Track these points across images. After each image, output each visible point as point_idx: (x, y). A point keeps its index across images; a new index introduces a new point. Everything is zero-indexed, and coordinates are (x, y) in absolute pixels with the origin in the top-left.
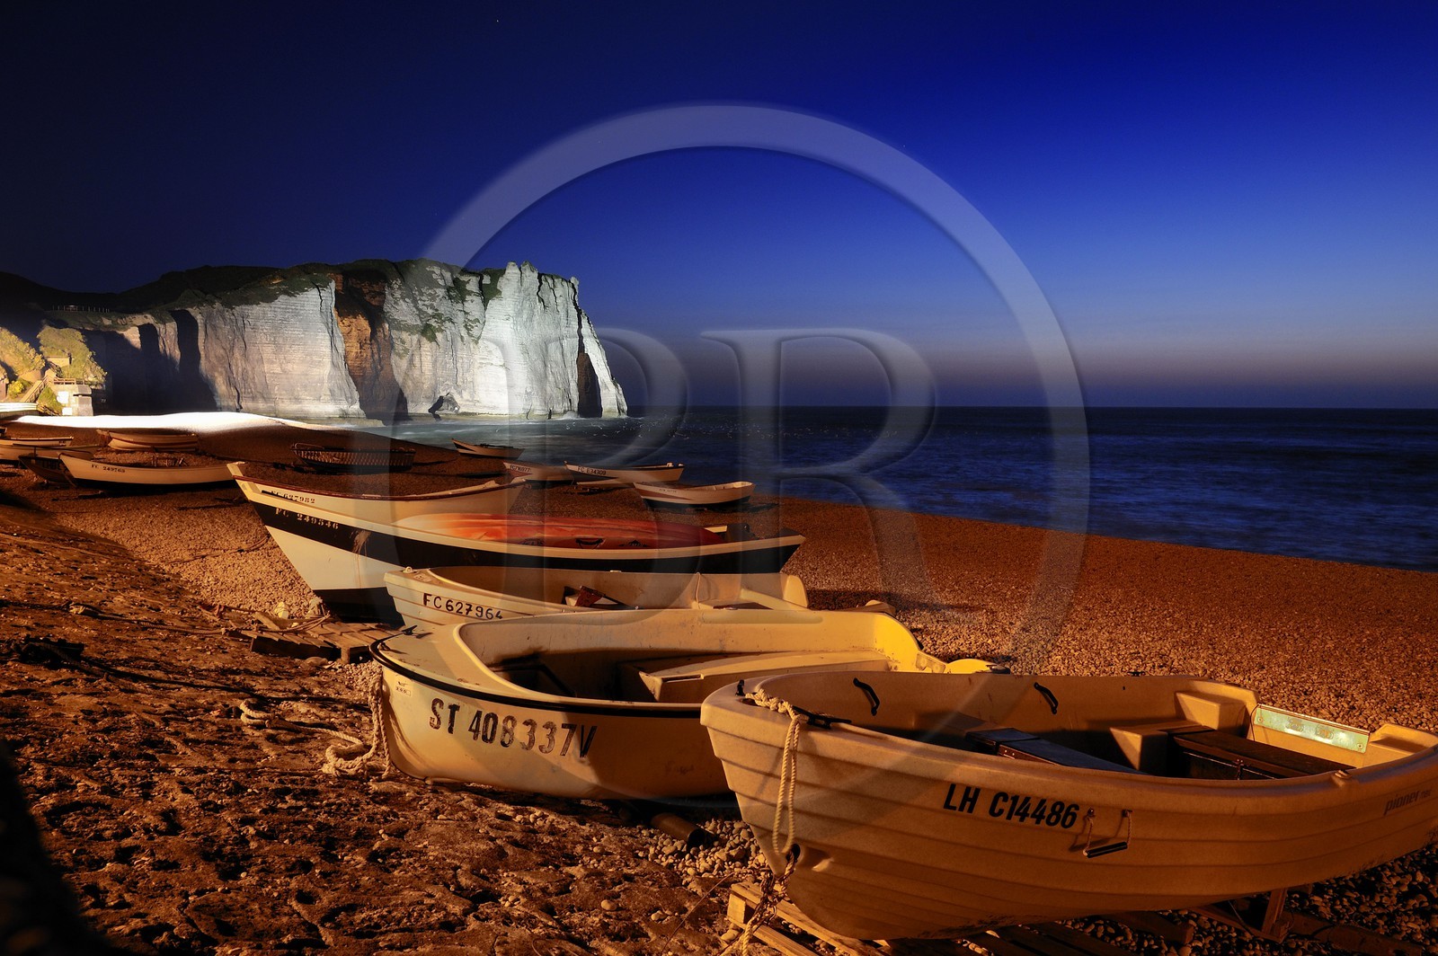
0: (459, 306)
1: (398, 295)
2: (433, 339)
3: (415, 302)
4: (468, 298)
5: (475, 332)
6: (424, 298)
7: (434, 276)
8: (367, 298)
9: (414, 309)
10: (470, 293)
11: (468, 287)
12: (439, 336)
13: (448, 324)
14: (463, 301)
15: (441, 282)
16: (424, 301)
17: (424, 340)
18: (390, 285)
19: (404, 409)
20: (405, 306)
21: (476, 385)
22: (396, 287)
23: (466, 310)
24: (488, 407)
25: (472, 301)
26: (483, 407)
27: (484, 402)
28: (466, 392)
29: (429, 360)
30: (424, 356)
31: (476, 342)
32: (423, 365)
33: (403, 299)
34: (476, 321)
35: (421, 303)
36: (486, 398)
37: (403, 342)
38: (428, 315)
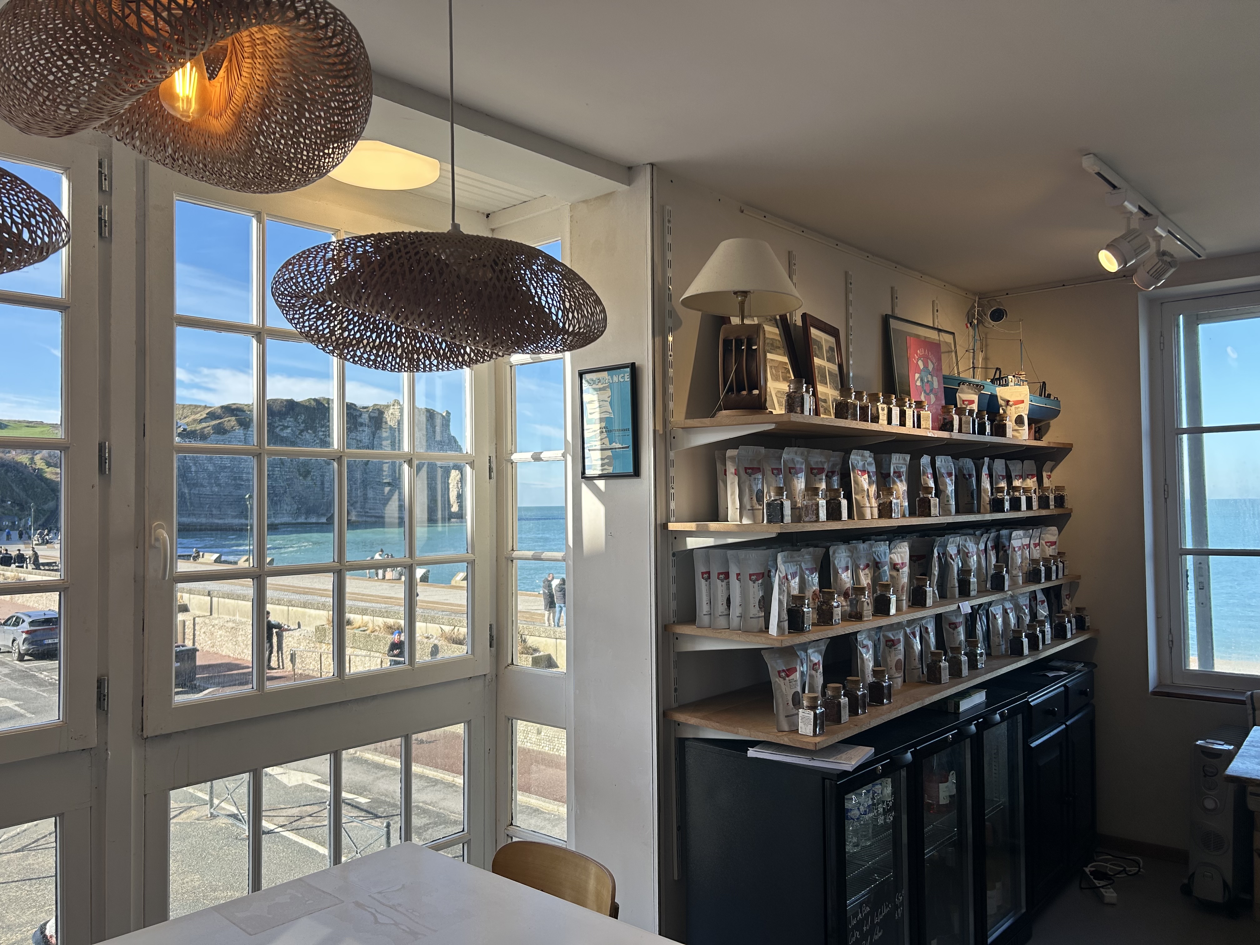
0: (352, 436)
3: (316, 433)
4: (360, 428)
6: (323, 430)
8: (277, 430)
9: (315, 438)
10: (362, 424)
14: (356, 430)
18: (296, 420)
19: (306, 519)
20: (308, 436)
21: (366, 498)
22: (300, 421)
23: (358, 438)
24: (376, 517)
25: (363, 431)
26: (371, 516)
27: (372, 512)
28: (357, 505)
29: (327, 479)
30: (323, 476)
31: (366, 464)
32: (323, 483)
33: (306, 430)
34: (366, 447)
35: (321, 433)
36: (373, 509)
37: (306, 465)
38: (326, 443)
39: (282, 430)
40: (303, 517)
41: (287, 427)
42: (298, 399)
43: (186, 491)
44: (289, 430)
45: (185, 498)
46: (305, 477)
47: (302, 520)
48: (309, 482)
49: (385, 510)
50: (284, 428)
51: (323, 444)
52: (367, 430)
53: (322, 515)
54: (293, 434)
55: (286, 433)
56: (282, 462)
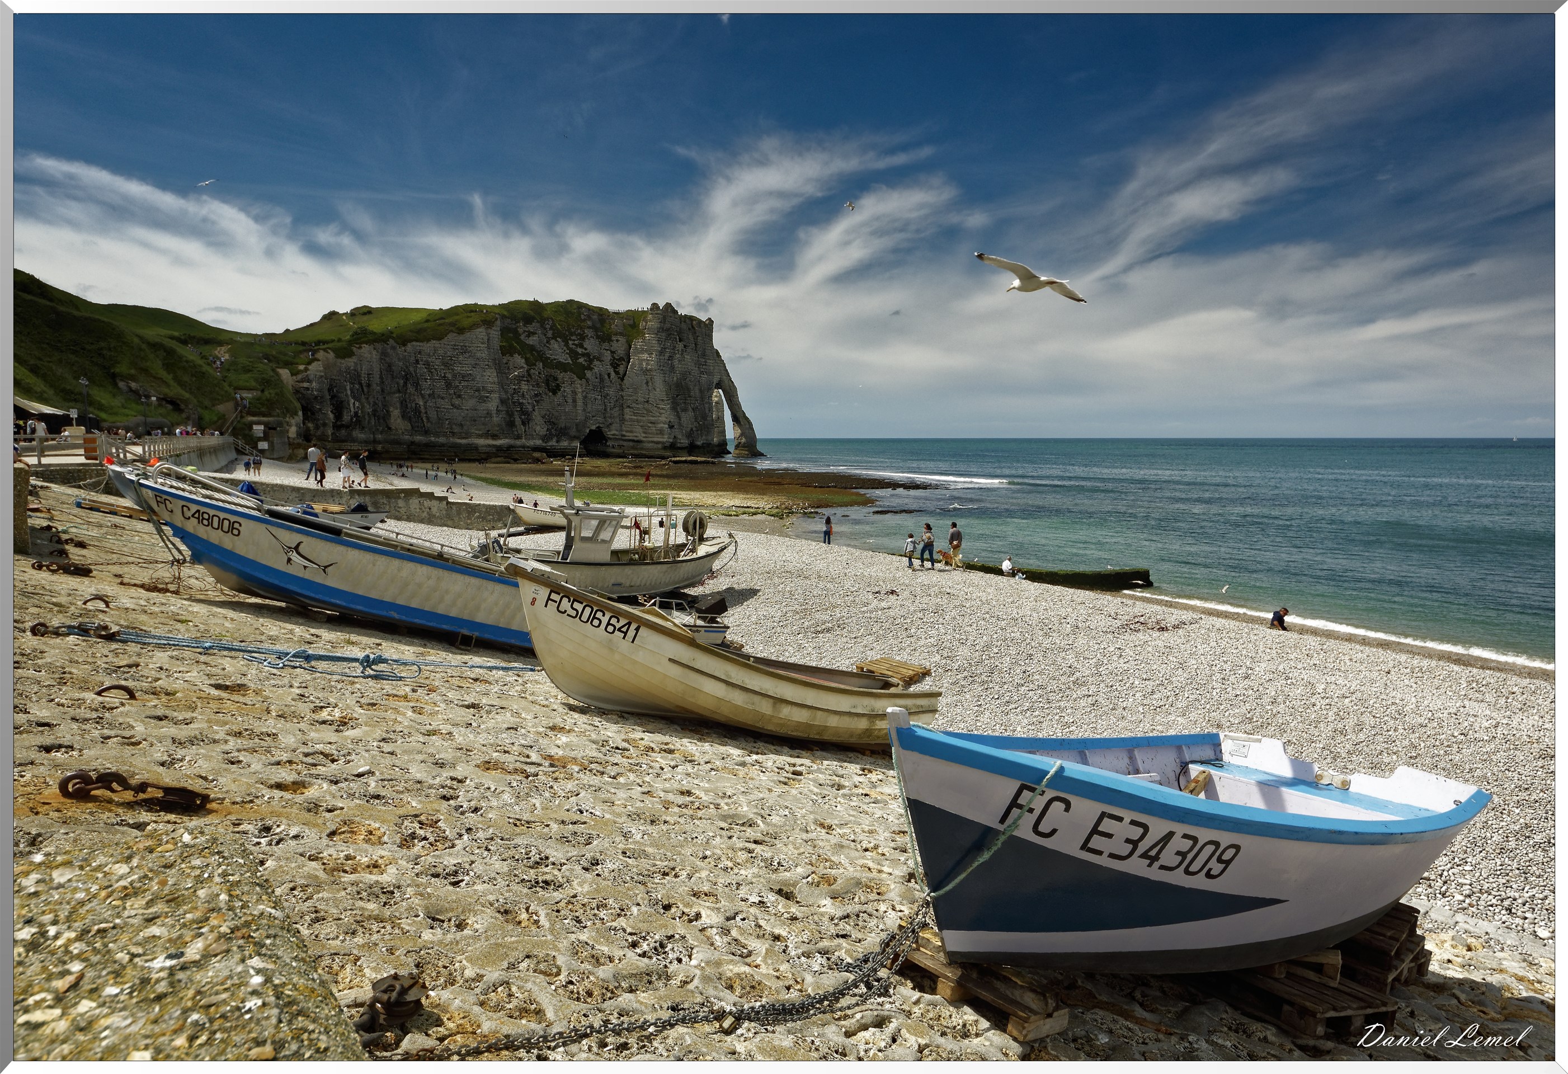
0: (606, 345)
1: (550, 334)
2: (581, 377)
3: (566, 342)
4: (614, 338)
5: (621, 369)
6: (574, 338)
7: (582, 317)
8: (522, 337)
9: (565, 348)
10: (616, 333)
11: (613, 327)
12: (588, 374)
13: (596, 362)
14: (610, 340)
15: (589, 323)
16: (574, 340)
17: (574, 377)
18: (543, 326)
19: (557, 442)
20: (556, 346)
21: (623, 420)
22: (548, 326)
23: (612, 349)
24: (633, 441)
25: (617, 341)
26: (630, 440)
27: (630, 436)
28: (613, 427)
29: (579, 396)
30: (574, 393)
31: (622, 379)
32: (574, 401)
33: (554, 338)
34: (621, 359)
35: (570, 342)
36: (631, 432)
37: (556, 379)
38: (577, 353)
39: (528, 336)
40: (554, 440)
41: (534, 333)
42: (544, 300)
43: (421, 403)
44: (535, 338)
45: (420, 412)
46: (554, 393)
47: (553, 443)
48: (558, 399)
49: (645, 433)
50: (530, 334)
51: (574, 354)
52: (622, 340)
53: (575, 438)
54: (540, 342)
55: (532, 341)
56: (529, 375)
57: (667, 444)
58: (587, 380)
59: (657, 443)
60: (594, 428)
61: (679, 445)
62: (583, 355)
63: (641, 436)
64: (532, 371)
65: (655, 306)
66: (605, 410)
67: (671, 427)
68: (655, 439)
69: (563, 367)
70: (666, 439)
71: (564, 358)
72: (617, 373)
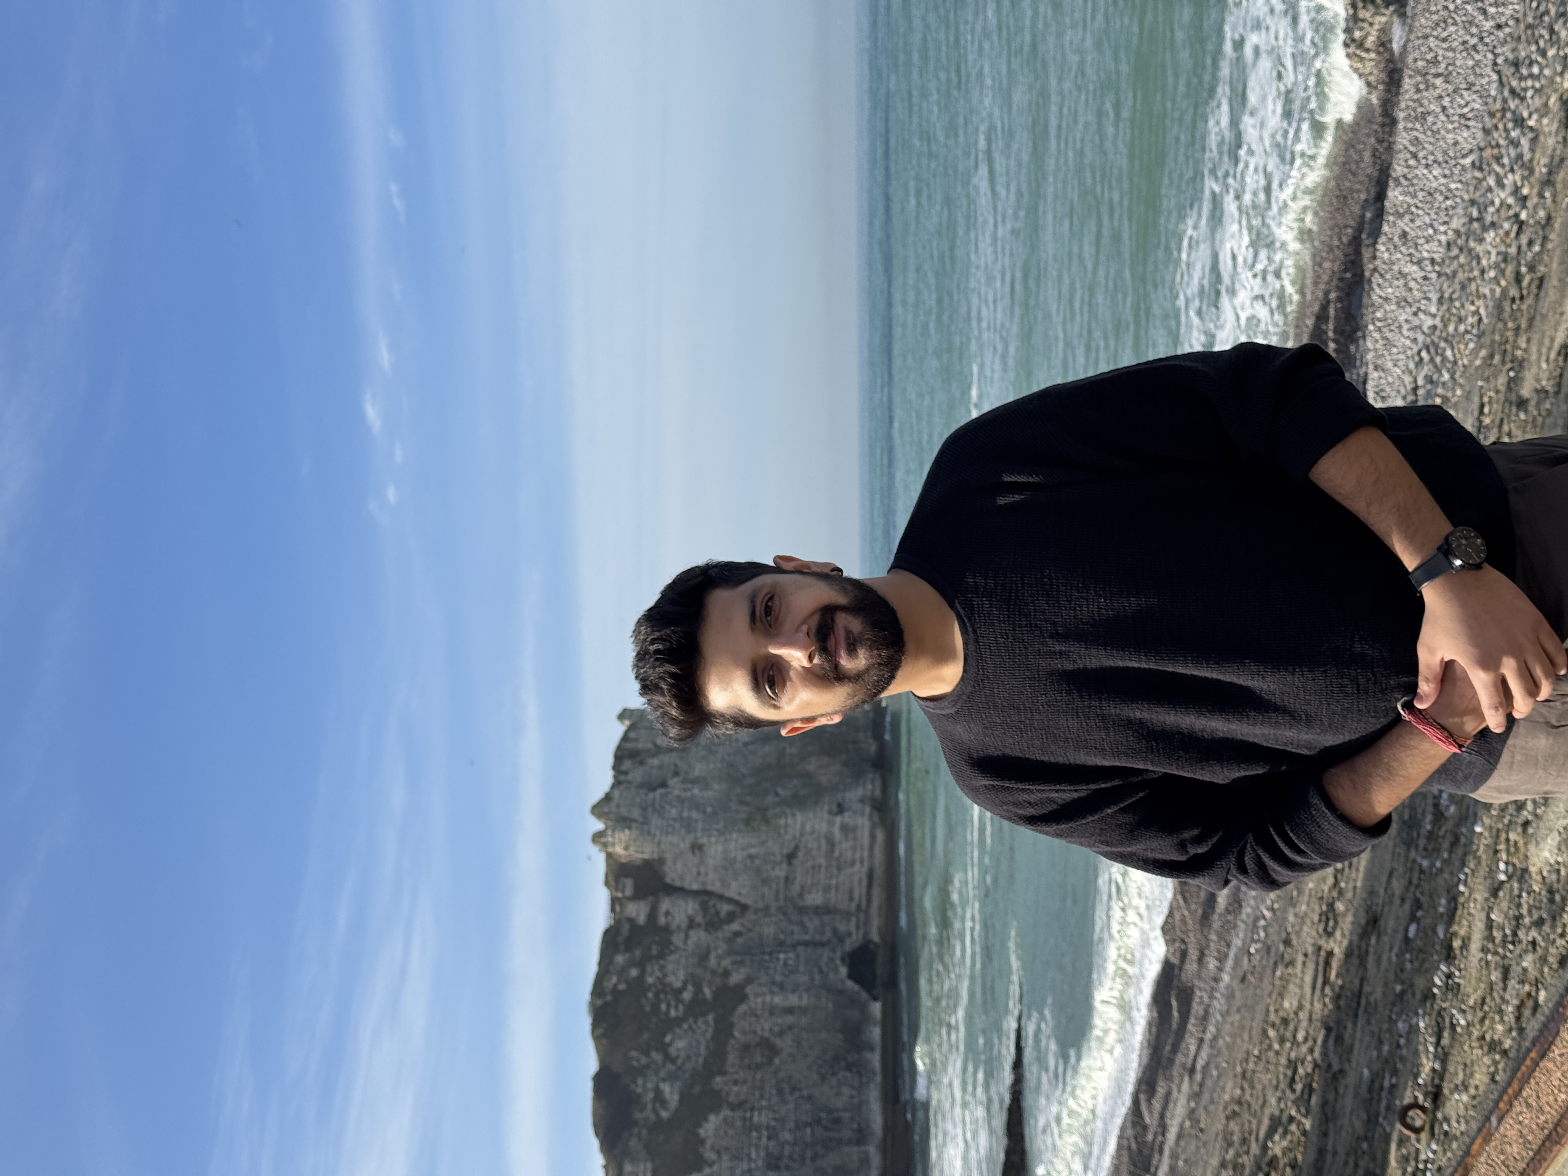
0: (677, 939)
1: (658, 1057)
2: (739, 994)
3: (672, 1024)
4: (662, 920)
5: (726, 908)
6: (663, 1007)
7: (622, 987)
8: (664, 1114)
9: (685, 1026)
10: (652, 916)
11: (642, 920)
12: (736, 978)
13: (712, 962)
14: (666, 930)
15: (634, 972)
16: (669, 1006)
17: (742, 1008)
18: (642, 1071)
19: (872, 1049)
20: (680, 1044)
21: (829, 908)
22: (644, 1060)
23: (684, 926)
24: (870, 886)
25: (667, 914)
27: (859, 891)
28: (842, 927)
29: (777, 1000)
30: (772, 1011)
31: (744, 908)
32: (790, 1011)
33: (664, 1048)
34: (705, 907)
35: (673, 1013)
36: (851, 891)
37: (746, 1048)
38: (694, 1001)
39: (663, 1102)
40: (868, 1055)
41: (658, 1092)
44: (666, 1088)
46: (775, 1052)
47: (875, 1059)
48: (786, 1043)
49: (853, 863)
50: (659, 1098)
51: (696, 1008)
52: (665, 904)
53: (864, 1010)
54: (671, 1078)
55: (671, 1092)
56: (740, 1105)
57: (876, 819)
58: (749, 980)
59: (873, 837)
60: (844, 970)
61: (878, 793)
62: (698, 989)
63: (859, 872)
64: (732, 1098)
65: (597, 838)
66: (806, 944)
67: (841, 809)
68: (866, 841)
69: (723, 1031)
70: (863, 822)
71: (705, 1026)
72: (731, 917)
